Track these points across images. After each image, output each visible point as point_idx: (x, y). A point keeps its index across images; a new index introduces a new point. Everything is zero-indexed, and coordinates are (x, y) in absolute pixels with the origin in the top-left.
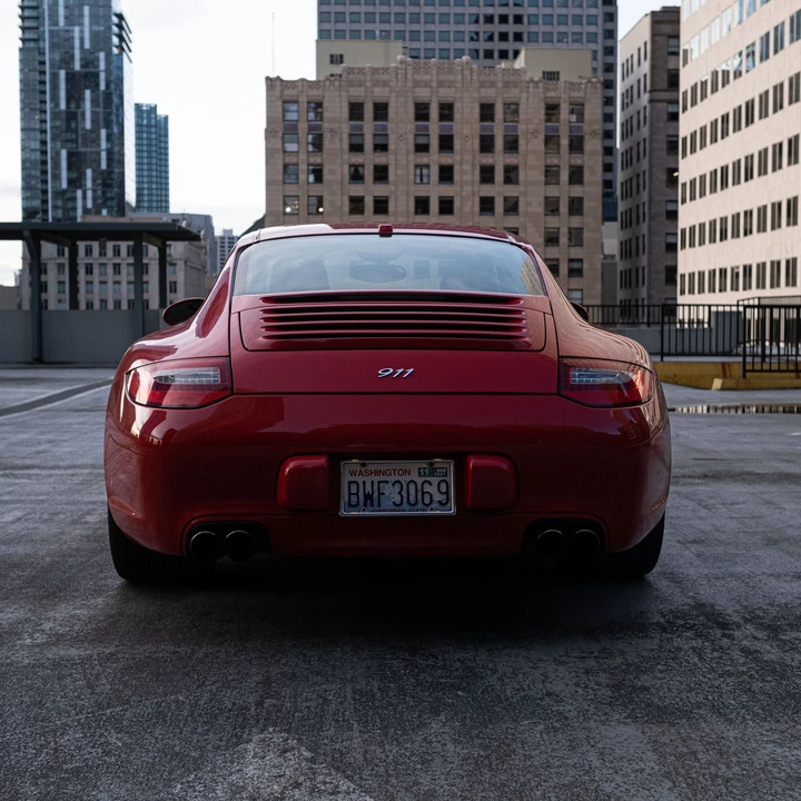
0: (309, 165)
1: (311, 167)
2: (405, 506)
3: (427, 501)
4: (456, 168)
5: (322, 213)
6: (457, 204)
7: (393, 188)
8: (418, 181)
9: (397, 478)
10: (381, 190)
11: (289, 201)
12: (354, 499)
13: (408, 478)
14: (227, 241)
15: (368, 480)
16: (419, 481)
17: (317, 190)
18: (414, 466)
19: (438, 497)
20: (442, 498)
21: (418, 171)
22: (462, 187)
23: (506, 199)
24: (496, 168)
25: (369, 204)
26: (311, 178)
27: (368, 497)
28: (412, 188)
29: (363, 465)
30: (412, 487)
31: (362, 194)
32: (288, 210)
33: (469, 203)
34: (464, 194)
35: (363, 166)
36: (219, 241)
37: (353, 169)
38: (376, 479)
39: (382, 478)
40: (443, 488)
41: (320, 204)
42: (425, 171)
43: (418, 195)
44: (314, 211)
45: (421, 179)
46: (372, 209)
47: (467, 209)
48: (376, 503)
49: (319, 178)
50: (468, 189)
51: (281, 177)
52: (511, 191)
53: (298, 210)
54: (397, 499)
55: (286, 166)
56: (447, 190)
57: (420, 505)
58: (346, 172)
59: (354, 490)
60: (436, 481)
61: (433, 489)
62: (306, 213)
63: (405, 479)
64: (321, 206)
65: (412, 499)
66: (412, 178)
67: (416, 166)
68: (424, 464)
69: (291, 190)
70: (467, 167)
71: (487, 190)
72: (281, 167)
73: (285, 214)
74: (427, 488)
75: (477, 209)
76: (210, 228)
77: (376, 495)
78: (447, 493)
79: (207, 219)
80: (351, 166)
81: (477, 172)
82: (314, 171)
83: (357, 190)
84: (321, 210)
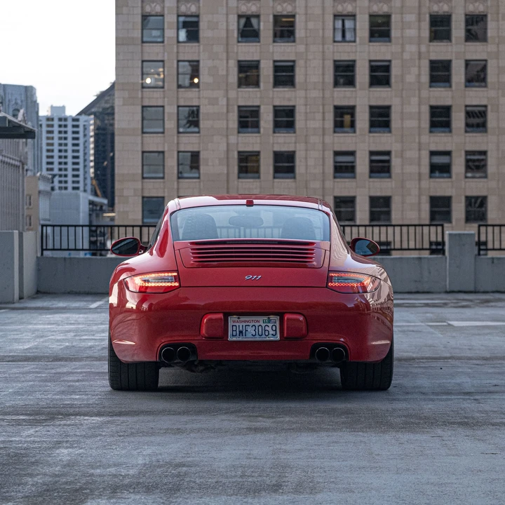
0: (178, 16)
1: (182, 19)
2: (257, 336)
3: (267, 334)
4: (394, 19)
5: (197, 85)
6: (395, 71)
7: (301, 48)
8: (339, 37)
9: (254, 324)
10: (284, 51)
11: (150, 68)
12: (234, 333)
13: (259, 324)
14: (56, 123)
15: (241, 325)
16: (263, 325)
17: (190, 52)
18: (261, 319)
19: (271, 332)
20: (274, 333)
21: (339, 24)
22: (403, 45)
23: (467, 63)
24: (454, 18)
25: (267, 71)
26: (183, 35)
27: (241, 332)
28: (330, 47)
29: (239, 318)
30: (260, 328)
31: (256, 58)
32: (148, 81)
33: (415, 70)
34: (406, 56)
35: (258, 16)
36: (44, 123)
37: (243, 21)
38: (244, 324)
39: (247, 324)
40: (274, 328)
41: (195, 71)
42: (349, 24)
43: (337, 58)
44: (187, 82)
45: (344, 36)
46: (271, 80)
47: (410, 78)
48: (244, 334)
49: (193, 35)
50: (411, 48)
51: (137, 34)
52: (476, 51)
53: (163, 80)
54: (254, 333)
55: (145, 17)
56: (380, 51)
57: (264, 336)
58: (234, 27)
59: (235, 329)
60: (270, 325)
61: (270, 329)
62: (175, 85)
63: (257, 324)
64: (198, 77)
65: (260, 333)
66: (329, 33)
67: (336, 16)
68: (266, 318)
69: (153, 51)
70: (410, 18)
71: (440, 51)
72: (139, 19)
73: (143, 87)
74: (267, 328)
75: (425, 78)
76: (32, 105)
77: (244, 331)
78: (276, 330)
79: (28, 92)
80: (240, 17)
81: (426, 25)
82: (185, 25)
83: (248, 51)
84: (196, 81)
